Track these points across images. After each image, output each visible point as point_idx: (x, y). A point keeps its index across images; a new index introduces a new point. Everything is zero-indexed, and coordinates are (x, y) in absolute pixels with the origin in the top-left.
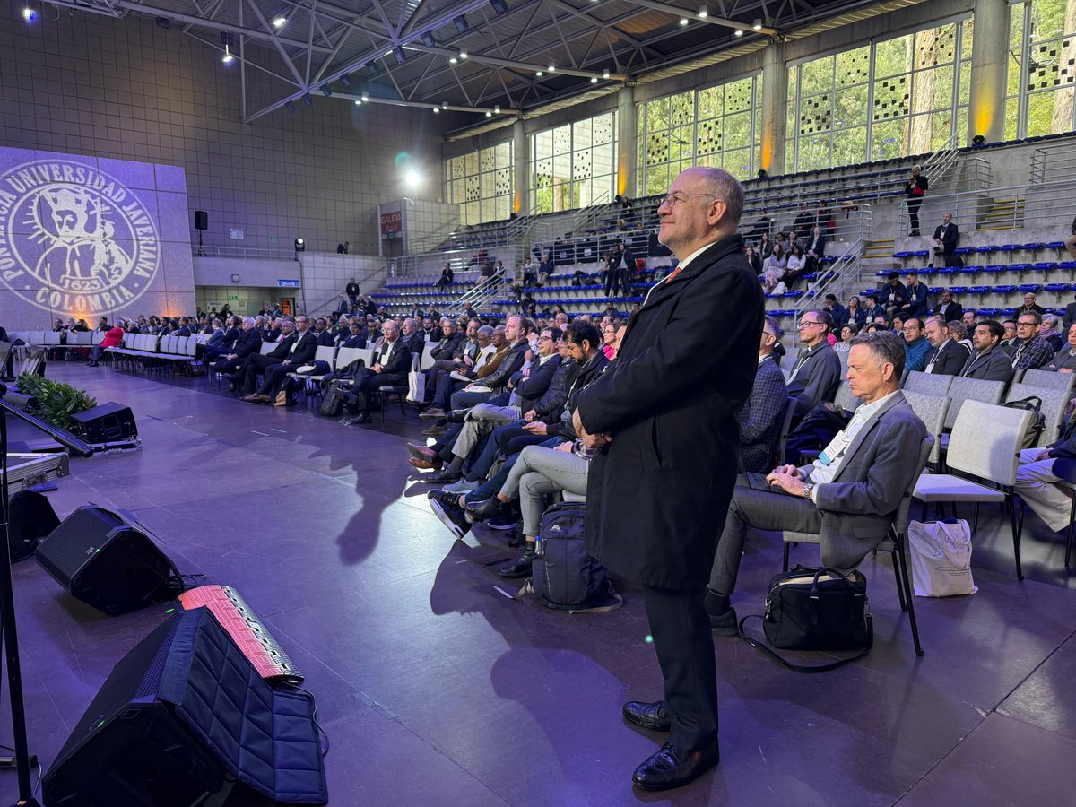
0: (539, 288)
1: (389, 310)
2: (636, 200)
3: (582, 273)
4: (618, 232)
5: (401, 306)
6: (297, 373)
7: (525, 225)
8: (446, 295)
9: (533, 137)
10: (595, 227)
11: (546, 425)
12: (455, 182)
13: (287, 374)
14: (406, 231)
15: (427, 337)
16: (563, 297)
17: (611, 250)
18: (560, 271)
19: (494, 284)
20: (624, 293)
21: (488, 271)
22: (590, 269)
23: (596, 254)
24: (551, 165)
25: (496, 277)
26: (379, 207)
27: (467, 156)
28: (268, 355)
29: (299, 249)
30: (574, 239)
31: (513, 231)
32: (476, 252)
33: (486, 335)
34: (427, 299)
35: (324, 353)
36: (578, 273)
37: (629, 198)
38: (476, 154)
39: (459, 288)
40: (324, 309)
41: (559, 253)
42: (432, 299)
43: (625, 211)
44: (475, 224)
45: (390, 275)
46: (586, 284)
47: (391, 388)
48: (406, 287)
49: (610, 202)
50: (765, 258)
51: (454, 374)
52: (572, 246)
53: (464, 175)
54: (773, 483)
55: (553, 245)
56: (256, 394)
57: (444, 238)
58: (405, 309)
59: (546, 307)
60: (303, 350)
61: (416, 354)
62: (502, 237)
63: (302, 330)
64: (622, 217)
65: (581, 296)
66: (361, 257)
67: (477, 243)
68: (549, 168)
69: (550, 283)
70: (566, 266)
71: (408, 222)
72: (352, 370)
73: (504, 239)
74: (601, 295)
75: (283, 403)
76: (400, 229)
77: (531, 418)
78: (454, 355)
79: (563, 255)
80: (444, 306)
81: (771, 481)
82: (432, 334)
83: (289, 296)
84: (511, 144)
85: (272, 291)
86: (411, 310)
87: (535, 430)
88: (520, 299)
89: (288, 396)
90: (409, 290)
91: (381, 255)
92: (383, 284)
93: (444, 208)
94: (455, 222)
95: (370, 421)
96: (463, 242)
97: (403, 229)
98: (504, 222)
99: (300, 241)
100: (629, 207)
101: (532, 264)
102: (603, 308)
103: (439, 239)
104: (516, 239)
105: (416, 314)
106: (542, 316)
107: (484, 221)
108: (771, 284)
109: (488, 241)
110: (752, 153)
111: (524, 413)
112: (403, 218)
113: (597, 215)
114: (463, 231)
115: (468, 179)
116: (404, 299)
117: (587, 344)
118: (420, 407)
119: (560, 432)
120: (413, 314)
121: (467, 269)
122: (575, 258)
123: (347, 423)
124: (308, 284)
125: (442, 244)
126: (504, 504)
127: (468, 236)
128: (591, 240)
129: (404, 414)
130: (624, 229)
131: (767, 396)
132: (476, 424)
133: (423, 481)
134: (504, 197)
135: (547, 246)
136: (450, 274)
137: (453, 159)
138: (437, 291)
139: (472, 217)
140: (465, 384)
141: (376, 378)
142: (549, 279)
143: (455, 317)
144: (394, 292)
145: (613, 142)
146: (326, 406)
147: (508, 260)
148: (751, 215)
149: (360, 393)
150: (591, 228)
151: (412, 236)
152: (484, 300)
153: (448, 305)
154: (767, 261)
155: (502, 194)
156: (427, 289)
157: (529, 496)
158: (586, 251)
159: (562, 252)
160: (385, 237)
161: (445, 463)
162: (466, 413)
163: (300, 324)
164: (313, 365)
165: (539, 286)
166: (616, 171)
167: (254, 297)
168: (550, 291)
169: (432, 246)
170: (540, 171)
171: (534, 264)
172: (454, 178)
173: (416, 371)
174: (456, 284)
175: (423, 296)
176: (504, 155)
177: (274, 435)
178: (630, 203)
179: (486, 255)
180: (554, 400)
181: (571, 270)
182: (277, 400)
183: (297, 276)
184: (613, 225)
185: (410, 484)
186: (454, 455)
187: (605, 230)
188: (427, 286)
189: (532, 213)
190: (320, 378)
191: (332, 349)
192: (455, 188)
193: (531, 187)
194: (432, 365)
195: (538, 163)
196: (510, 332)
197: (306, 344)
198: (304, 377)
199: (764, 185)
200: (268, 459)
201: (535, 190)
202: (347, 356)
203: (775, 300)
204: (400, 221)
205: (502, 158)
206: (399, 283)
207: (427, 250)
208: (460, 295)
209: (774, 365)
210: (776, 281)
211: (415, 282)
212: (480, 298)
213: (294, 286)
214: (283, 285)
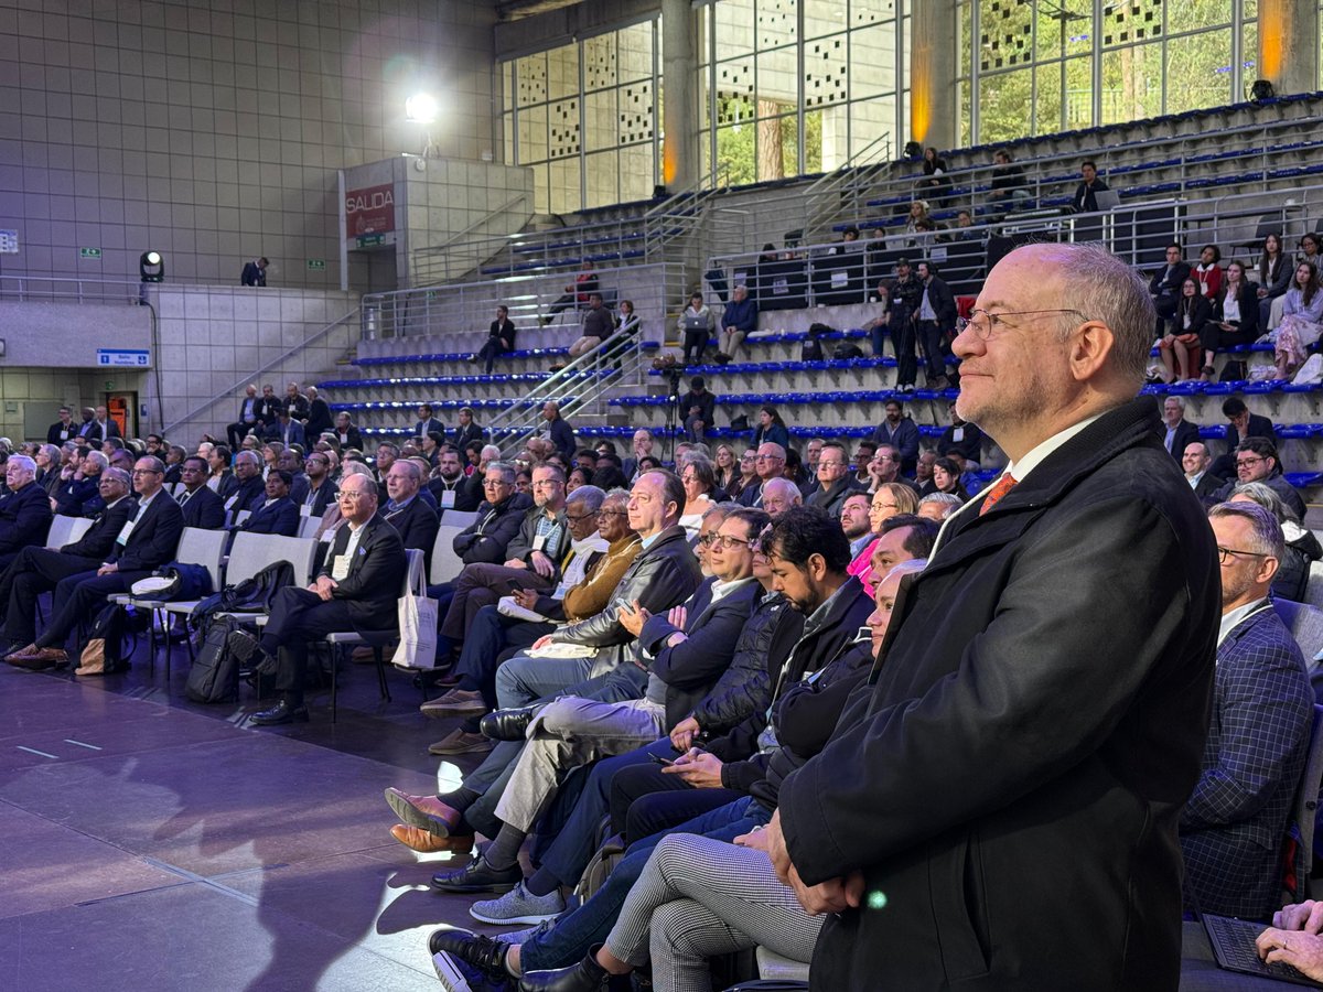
0: (724, 368)
1: (362, 420)
2: (957, 153)
3: (827, 330)
4: (912, 233)
5: (390, 408)
6: (132, 596)
7: (690, 213)
8: (499, 383)
9: (707, 7)
10: (857, 220)
11: (719, 764)
12: (521, 114)
13: (110, 597)
14: (406, 229)
15: (449, 498)
16: (781, 387)
17: (895, 273)
18: (774, 324)
19: (614, 356)
20: (928, 378)
21: (600, 325)
22: (846, 319)
23: (859, 284)
24: (751, 71)
25: (619, 340)
26: (341, 174)
27: (550, 52)
28: (67, 550)
29: (149, 276)
30: (805, 249)
31: (658, 228)
32: (571, 279)
33: (588, 509)
34: (452, 392)
35: (198, 546)
36: (818, 331)
37: (939, 150)
38: (573, 48)
39: (531, 366)
40: (207, 417)
41: (769, 281)
42: (465, 391)
43: (929, 183)
44: (570, 210)
45: (365, 334)
46: (837, 356)
47: (354, 636)
48: (402, 362)
49: (893, 158)
50: (1274, 294)
51: (507, 605)
52: (802, 266)
53: (542, 98)
54: (1273, 956)
55: (756, 262)
56: (32, 646)
57: (496, 245)
58: (400, 417)
59: (740, 412)
60: (149, 537)
61: (418, 553)
62: (633, 243)
63: (147, 491)
64: (921, 196)
65: (825, 385)
66: (297, 292)
67: (573, 256)
68: (748, 79)
69: (748, 354)
70: (787, 312)
71: (411, 210)
72: (265, 589)
73: (639, 248)
74: (872, 383)
75: (97, 668)
76: (390, 227)
77: (688, 739)
78: (510, 551)
79: (781, 287)
80: (492, 408)
81: (1268, 950)
82: (459, 489)
83: (123, 388)
84: (655, 25)
85: (85, 379)
86: (415, 419)
87: (693, 777)
88: (675, 393)
89: (111, 652)
90: (409, 369)
91: (345, 287)
92: (348, 356)
93: (497, 176)
94: (521, 209)
95: (304, 717)
96: (541, 255)
97: (398, 225)
98: (640, 206)
99: (154, 258)
100: (938, 172)
101: (704, 308)
102: (879, 415)
103: (482, 247)
104: (667, 249)
105: (425, 429)
106: (729, 436)
107: (591, 205)
108: (1291, 360)
109: (600, 252)
110: (1237, 41)
111: (672, 721)
112: (398, 201)
113: (861, 191)
114: (541, 228)
115: (553, 107)
116: (398, 393)
117: (819, 567)
118: (425, 682)
119: (755, 788)
120: (419, 431)
121: (549, 320)
122: (810, 294)
123: (249, 723)
124: (171, 358)
125: (491, 260)
126: (613, 978)
127: (554, 241)
128: (849, 252)
129: (386, 695)
130: (927, 225)
131: (1262, 708)
132: (553, 745)
133: (424, 888)
134: (640, 148)
135: (739, 264)
136: (509, 331)
137: (519, 62)
138: (476, 372)
139: (559, 194)
140: (533, 633)
141: (320, 612)
142: (746, 344)
143: (519, 435)
144: (374, 375)
145: (899, 18)
146: (200, 679)
147: (647, 297)
148: (1237, 190)
149: (282, 650)
150: (847, 222)
151: (418, 241)
152: (590, 395)
153: (503, 407)
154: (1279, 301)
155: (635, 142)
156: (455, 368)
157: (674, 962)
158: (834, 277)
159: (779, 279)
160: (356, 244)
161: (479, 837)
162: (530, 717)
163: (143, 477)
164: (170, 576)
165: (723, 359)
166: (907, 85)
167: (41, 391)
168: (749, 372)
169: (466, 265)
170: (724, 85)
171: (709, 308)
172: (520, 104)
173: (416, 593)
174: (524, 356)
175: (443, 385)
176: (638, 49)
177: (71, 757)
178: (940, 160)
179: (594, 286)
180: (742, 697)
181: (800, 322)
182: (83, 661)
183: (141, 339)
184: (901, 213)
185: (392, 894)
186: (500, 823)
187: (880, 226)
188: (454, 360)
189: (705, 185)
190: (188, 607)
191: (219, 536)
192: (523, 128)
193: (705, 123)
194: (456, 575)
195: (720, 68)
196: (641, 511)
197: (155, 525)
198: (147, 604)
199: (1267, 117)
200: (51, 825)
201: (714, 130)
202: (253, 554)
203: (1300, 398)
204: (391, 208)
205: (633, 55)
206: (387, 354)
207: (453, 275)
208: (531, 383)
209: (1279, 628)
210: (1303, 352)
211: (424, 352)
212: (581, 390)
213: (137, 364)
214: (112, 364)
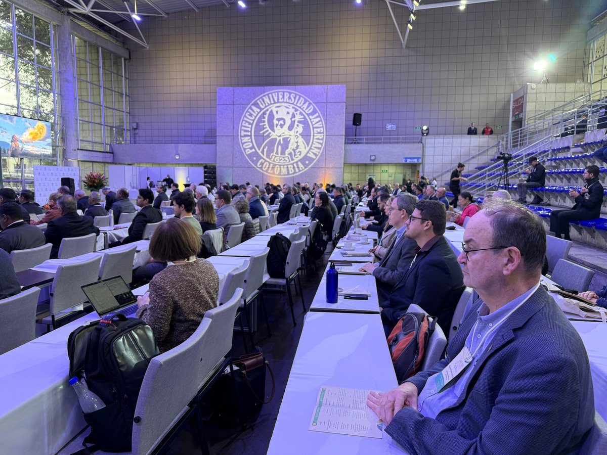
12: (595, 63)
26: (512, 95)
29: (424, 134)
53: (602, 55)
71: (528, 104)
97: (524, 110)
99: (425, 128)
112: (524, 101)
124: (428, 160)
137: (596, 43)
151: (528, 115)
160: (514, 119)
172: (595, 59)
204: (523, 104)
213: (416, 162)
214: (408, 162)
